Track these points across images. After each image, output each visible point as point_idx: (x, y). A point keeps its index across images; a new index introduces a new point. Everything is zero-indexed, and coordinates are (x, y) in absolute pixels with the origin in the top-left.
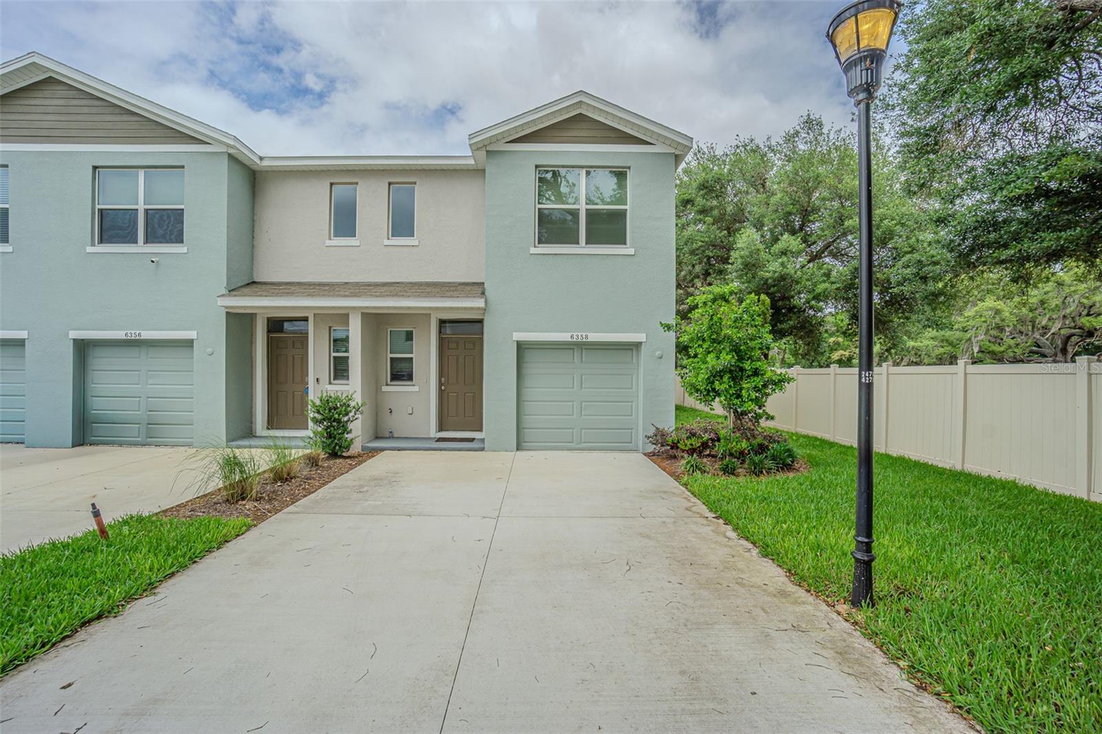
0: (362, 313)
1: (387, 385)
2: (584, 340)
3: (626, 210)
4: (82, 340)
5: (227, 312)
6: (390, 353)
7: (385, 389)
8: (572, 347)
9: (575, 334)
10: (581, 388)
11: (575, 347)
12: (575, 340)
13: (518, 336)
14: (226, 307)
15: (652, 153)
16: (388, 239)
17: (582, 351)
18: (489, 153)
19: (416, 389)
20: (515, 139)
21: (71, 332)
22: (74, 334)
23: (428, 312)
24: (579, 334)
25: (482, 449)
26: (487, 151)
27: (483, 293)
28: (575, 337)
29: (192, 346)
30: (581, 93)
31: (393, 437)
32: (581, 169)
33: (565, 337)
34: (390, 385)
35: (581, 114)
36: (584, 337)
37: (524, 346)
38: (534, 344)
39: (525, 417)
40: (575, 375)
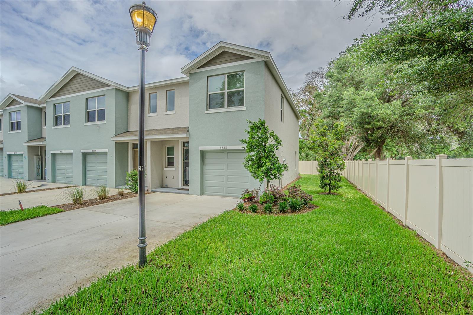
0: (151, 141)
1: (166, 167)
2: (225, 149)
3: (244, 90)
4: (84, 153)
5: (115, 143)
6: (167, 155)
7: (165, 169)
8: (224, 152)
9: (221, 146)
10: (227, 170)
11: (225, 152)
12: (221, 149)
13: (201, 148)
14: (115, 141)
15: (254, 62)
16: (167, 112)
17: (227, 153)
18: (191, 75)
19: (174, 169)
20: (200, 67)
21: (81, 150)
22: (82, 151)
23: (178, 139)
24: (223, 146)
25: (188, 194)
26: (190, 74)
27: (188, 131)
28: (222, 148)
29: (107, 154)
30: (221, 42)
31: (167, 187)
32: (225, 75)
33: (217, 148)
34: (167, 168)
35: (224, 51)
36: (225, 147)
37: (205, 152)
38: (208, 151)
39: (205, 181)
40: (225, 164)
